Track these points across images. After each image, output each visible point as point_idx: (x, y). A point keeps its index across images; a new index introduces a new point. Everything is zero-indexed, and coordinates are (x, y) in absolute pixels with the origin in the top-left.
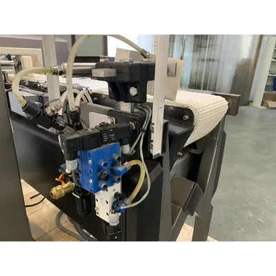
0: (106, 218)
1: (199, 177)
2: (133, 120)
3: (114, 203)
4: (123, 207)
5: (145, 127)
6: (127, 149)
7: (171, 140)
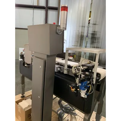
0: (84, 97)
1: (100, 90)
2: (90, 76)
3: (86, 93)
4: (88, 94)
5: (92, 78)
6: (88, 82)
7: (97, 80)
